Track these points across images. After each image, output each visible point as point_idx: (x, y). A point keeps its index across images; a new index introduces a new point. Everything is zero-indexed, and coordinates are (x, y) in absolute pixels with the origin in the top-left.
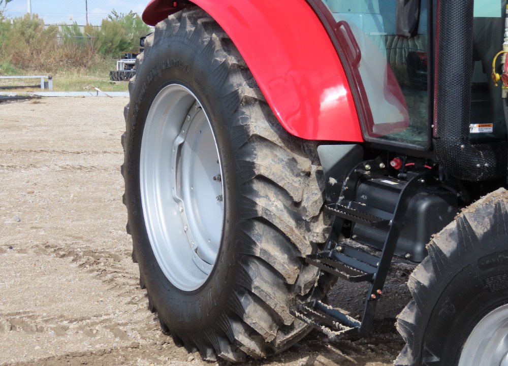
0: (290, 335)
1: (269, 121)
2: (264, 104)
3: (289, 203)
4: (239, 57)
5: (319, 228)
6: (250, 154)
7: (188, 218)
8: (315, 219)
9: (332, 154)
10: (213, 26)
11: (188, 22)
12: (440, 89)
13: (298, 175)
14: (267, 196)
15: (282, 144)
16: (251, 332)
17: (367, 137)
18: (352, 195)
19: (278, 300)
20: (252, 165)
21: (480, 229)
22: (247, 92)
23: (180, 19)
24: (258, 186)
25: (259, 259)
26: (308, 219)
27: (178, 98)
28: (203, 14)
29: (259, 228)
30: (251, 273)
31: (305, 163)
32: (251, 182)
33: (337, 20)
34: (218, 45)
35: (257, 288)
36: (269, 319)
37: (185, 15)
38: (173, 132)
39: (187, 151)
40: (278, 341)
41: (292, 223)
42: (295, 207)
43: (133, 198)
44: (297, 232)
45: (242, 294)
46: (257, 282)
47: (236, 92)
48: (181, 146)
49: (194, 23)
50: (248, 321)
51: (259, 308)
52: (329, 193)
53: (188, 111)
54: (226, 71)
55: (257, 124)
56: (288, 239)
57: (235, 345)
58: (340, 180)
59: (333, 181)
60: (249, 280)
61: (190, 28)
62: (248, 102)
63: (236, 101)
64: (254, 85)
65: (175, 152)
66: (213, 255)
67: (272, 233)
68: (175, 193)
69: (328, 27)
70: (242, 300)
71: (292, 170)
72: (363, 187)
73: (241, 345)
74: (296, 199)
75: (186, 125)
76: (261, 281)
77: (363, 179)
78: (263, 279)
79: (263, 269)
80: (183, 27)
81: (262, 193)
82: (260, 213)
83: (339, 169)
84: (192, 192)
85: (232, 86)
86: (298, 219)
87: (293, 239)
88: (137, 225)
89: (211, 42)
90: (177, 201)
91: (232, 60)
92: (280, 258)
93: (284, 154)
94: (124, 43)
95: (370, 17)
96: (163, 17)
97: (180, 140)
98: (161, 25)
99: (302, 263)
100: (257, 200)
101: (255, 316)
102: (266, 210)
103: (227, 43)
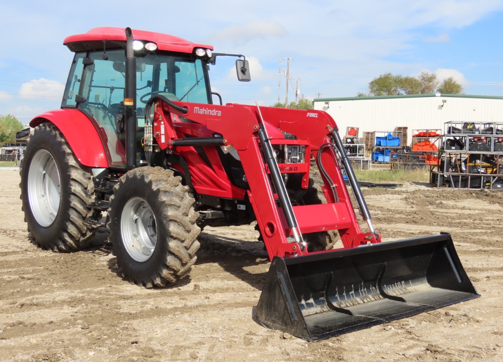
0: (86, 238)
1: (76, 161)
2: (74, 154)
3: (83, 188)
4: (65, 139)
5: (94, 197)
6: (69, 172)
7: (48, 203)
8: (92, 194)
9: (98, 172)
10: (56, 128)
11: (47, 127)
12: (127, 149)
13: (86, 179)
14: (75, 186)
15: (79, 168)
16: (71, 236)
17: (110, 166)
18: (104, 185)
19: (79, 222)
20: (70, 175)
21: (124, 181)
22: (68, 151)
23: (44, 126)
24: (72, 182)
25: (73, 208)
26: (90, 194)
27: (44, 154)
28: (53, 124)
29: (72, 197)
30: (70, 213)
31: (88, 174)
32: (70, 181)
33: (100, 126)
34: (58, 135)
35: (72, 218)
36: (77, 231)
37: (46, 124)
38: (41, 169)
39: (47, 176)
40: (81, 240)
41: (84, 195)
42: (85, 189)
43: (25, 196)
44: (86, 198)
45: (67, 221)
46: (72, 216)
47: (64, 151)
48: (45, 174)
49: (50, 127)
50: (69, 231)
51: (73, 226)
52: (96, 184)
53: (48, 160)
54: (60, 144)
55: (72, 161)
56: (83, 200)
57: (64, 242)
58: (100, 180)
59: (97, 180)
60: (69, 216)
61: (48, 129)
62: (69, 154)
63: (64, 154)
64: (70, 148)
65: (42, 176)
66: (56, 214)
67: (77, 198)
68: (43, 193)
69: (97, 129)
70: (67, 224)
71: (84, 177)
72: (108, 182)
73: (67, 241)
74: (86, 186)
75: (47, 166)
76: (74, 216)
77: (108, 180)
78: (74, 215)
79: (74, 211)
80: (45, 129)
81: (73, 185)
82: (73, 191)
83: (99, 176)
84: (49, 192)
85: (63, 149)
86: (86, 194)
87: (85, 200)
88: (26, 207)
89: (56, 134)
90: (43, 196)
91: (63, 140)
92: (80, 207)
93: (81, 172)
94: (5, 136)
95: (111, 126)
96: (38, 125)
97: (44, 172)
98: (37, 128)
99: (89, 209)
100: (72, 187)
101: (72, 229)
102: (74, 190)
103: (62, 135)
